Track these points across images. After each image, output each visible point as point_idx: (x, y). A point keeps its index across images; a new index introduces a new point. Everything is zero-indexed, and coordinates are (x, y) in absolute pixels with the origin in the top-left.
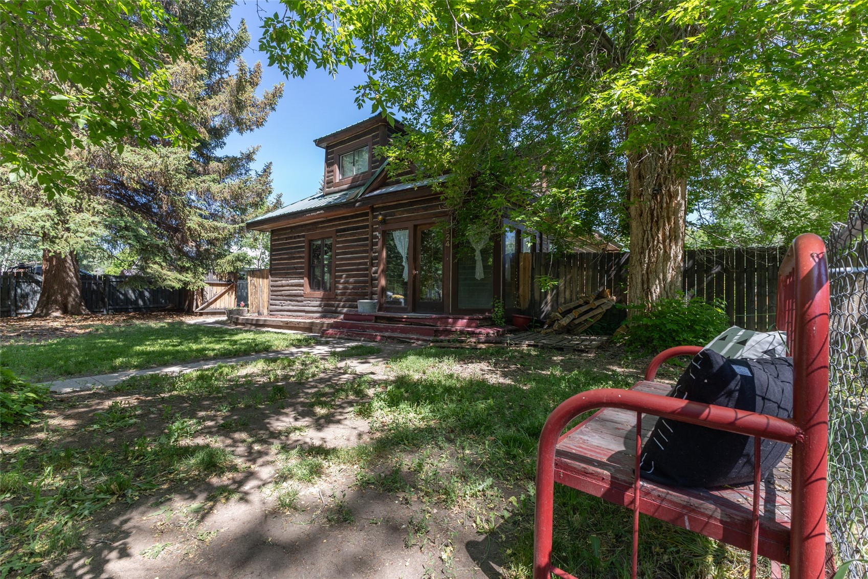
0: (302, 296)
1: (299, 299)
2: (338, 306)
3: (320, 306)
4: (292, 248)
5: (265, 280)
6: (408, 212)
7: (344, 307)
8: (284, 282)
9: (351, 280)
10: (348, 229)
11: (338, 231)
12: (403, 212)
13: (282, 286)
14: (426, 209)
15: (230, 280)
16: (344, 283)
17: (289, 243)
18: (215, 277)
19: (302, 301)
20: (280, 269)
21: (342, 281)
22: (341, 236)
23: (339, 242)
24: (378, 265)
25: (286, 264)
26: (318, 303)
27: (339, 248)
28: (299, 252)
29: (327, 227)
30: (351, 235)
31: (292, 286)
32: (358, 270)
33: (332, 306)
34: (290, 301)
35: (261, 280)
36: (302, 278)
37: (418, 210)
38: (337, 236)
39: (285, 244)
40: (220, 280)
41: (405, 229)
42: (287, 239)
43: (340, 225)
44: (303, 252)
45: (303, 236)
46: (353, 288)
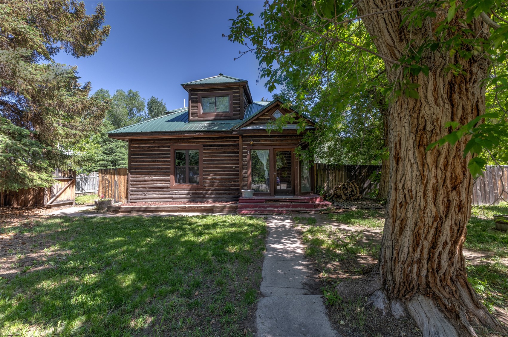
0: (168, 188)
1: (165, 189)
2: (206, 193)
3: (188, 194)
4: (155, 154)
5: (122, 177)
6: (270, 140)
7: (211, 194)
8: (146, 178)
9: (218, 177)
10: (214, 146)
11: (204, 146)
12: (266, 140)
13: (145, 181)
14: (282, 140)
15: (70, 177)
16: (212, 179)
17: (151, 151)
18: (60, 174)
19: (168, 191)
20: (141, 169)
21: (210, 177)
22: (208, 149)
23: (206, 153)
24: (247, 169)
25: (149, 165)
26: (186, 192)
27: (205, 157)
28: (164, 157)
29: (194, 142)
30: (217, 149)
31: (157, 180)
32: (224, 171)
33: (202, 193)
34: (154, 191)
35: (116, 177)
36: (169, 175)
37: (277, 140)
38: (204, 149)
39: (147, 151)
40: (64, 176)
41: (267, 149)
42: (149, 147)
43: (206, 142)
44: (169, 157)
45: (169, 147)
46: (220, 182)
